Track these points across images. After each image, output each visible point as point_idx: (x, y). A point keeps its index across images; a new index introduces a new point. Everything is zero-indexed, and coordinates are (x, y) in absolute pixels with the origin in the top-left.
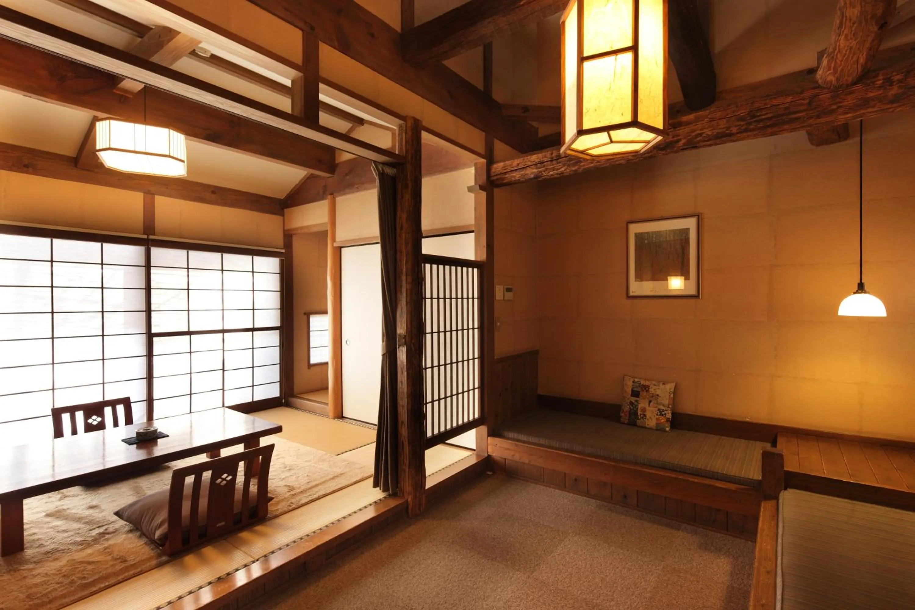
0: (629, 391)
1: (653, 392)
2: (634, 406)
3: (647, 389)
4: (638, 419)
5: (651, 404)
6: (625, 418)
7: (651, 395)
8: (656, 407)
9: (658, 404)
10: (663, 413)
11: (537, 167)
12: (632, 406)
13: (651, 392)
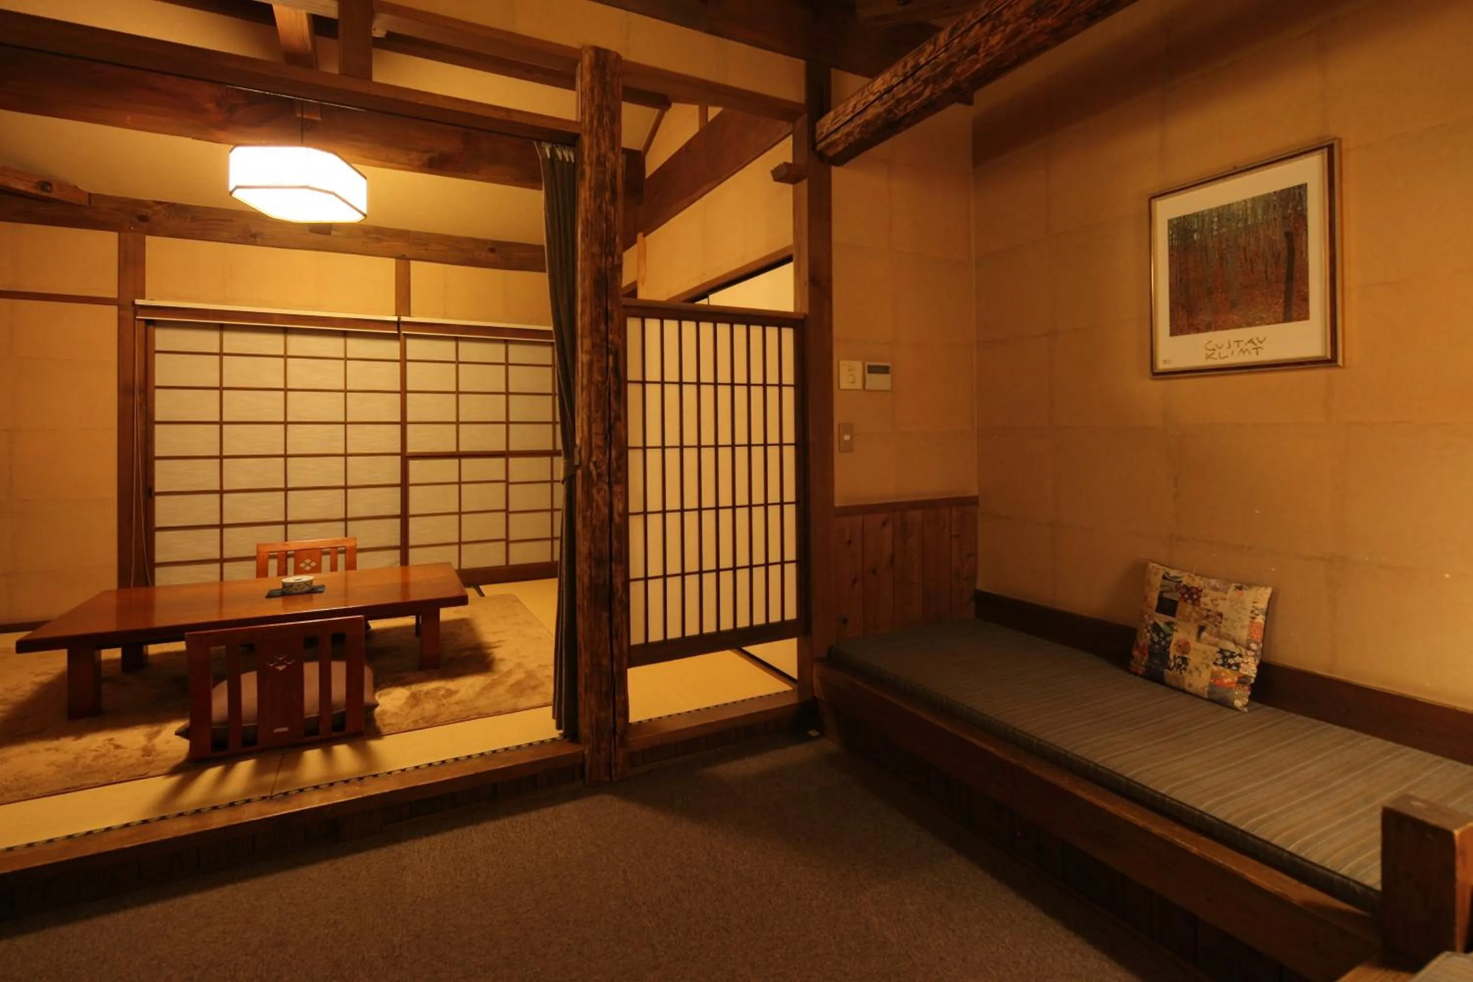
0: (1154, 599)
1: (1210, 606)
2: (1162, 635)
3: (1195, 597)
4: (1169, 668)
5: (1204, 634)
6: (1140, 660)
7: (1204, 613)
8: (1216, 645)
9: (1219, 635)
10: (1231, 661)
11: (883, 101)
12: (1158, 635)
13: (1206, 605)
